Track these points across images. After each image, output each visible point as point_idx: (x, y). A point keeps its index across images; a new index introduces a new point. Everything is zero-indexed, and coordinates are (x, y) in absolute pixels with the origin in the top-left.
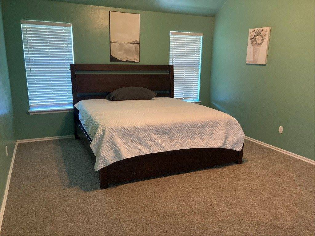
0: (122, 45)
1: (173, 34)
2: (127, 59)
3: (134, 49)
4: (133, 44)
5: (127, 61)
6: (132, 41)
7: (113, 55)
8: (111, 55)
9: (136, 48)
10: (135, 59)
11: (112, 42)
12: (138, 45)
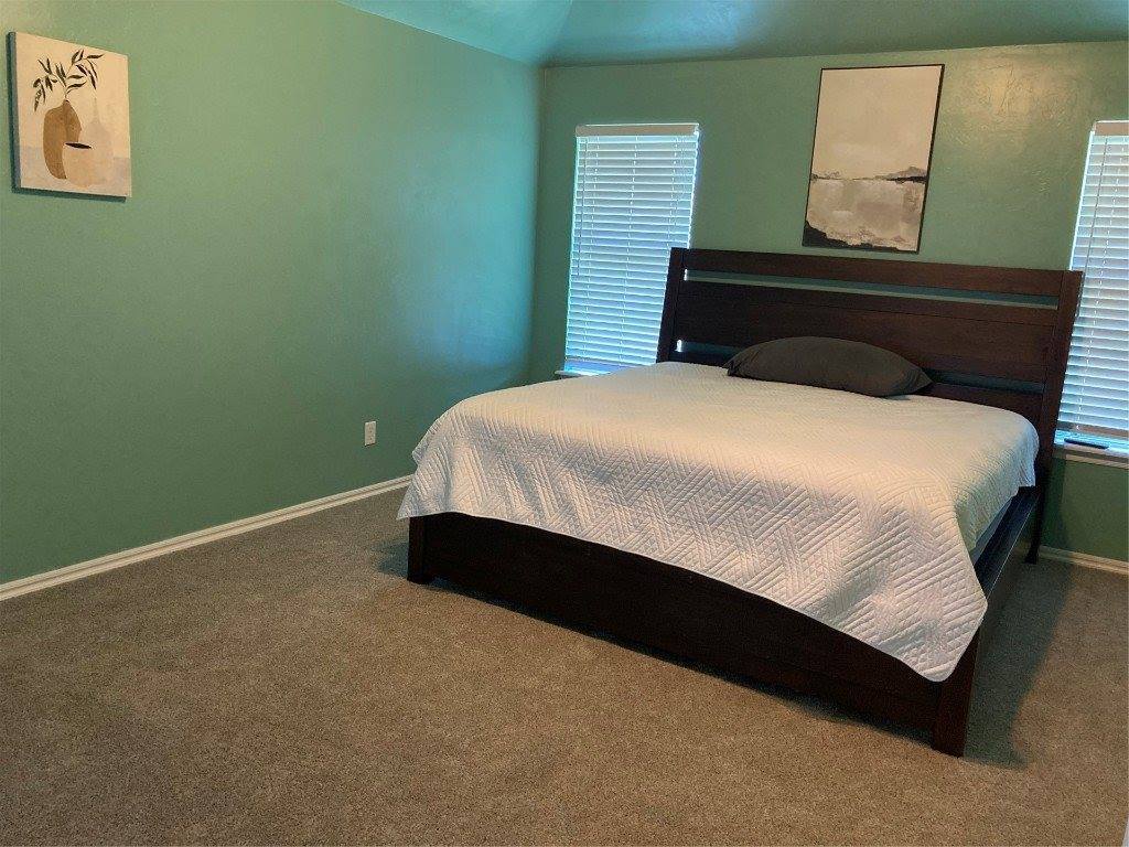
0: (852, 186)
1: (1101, 132)
2: (866, 239)
3: (900, 201)
4: (900, 180)
5: (866, 247)
6: (896, 171)
7: (814, 224)
8: (807, 222)
9: (908, 197)
10: (898, 239)
11: (816, 177)
12: (921, 186)
